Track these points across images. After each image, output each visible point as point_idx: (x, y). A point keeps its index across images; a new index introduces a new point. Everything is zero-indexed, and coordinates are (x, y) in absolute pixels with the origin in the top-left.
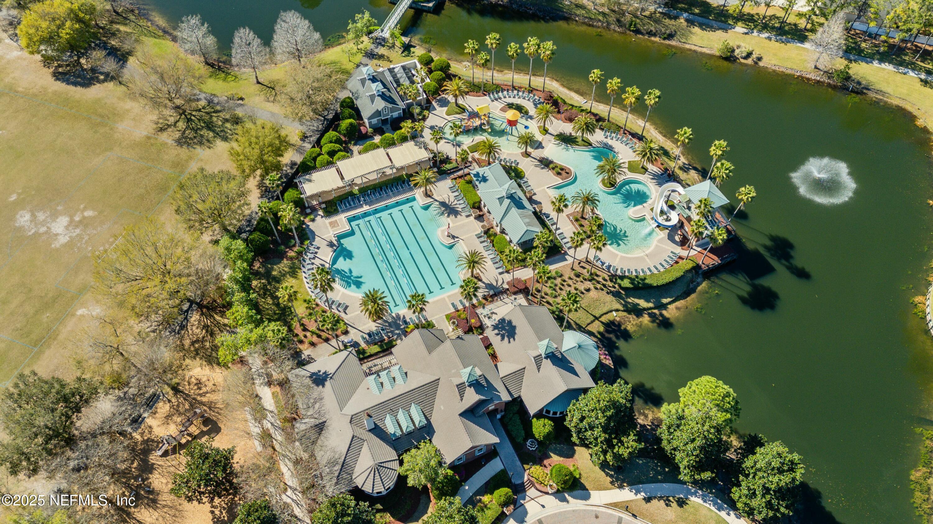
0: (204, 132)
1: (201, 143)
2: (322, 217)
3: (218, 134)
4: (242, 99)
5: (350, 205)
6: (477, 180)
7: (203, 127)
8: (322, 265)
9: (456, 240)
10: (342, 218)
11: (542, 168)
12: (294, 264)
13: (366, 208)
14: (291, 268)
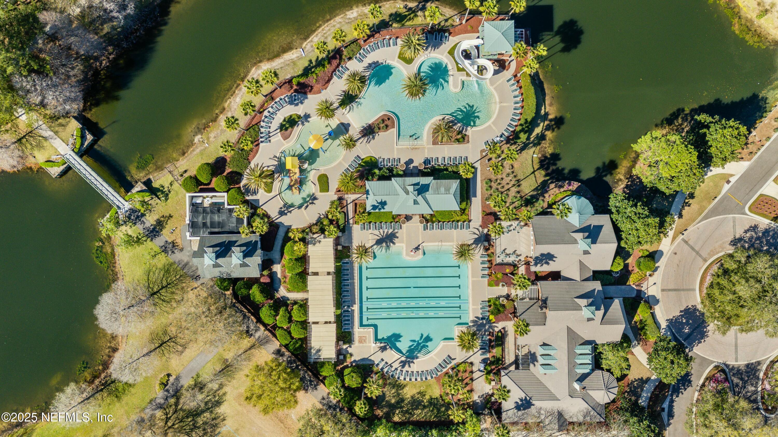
0: (200, 420)
1: (215, 426)
2: (350, 347)
3: (208, 409)
4: (169, 375)
5: (348, 320)
6: (380, 209)
7: (193, 420)
8: (400, 363)
9: (420, 247)
10: (357, 331)
11: (373, 138)
12: (390, 384)
13: (356, 308)
14: (394, 387)
